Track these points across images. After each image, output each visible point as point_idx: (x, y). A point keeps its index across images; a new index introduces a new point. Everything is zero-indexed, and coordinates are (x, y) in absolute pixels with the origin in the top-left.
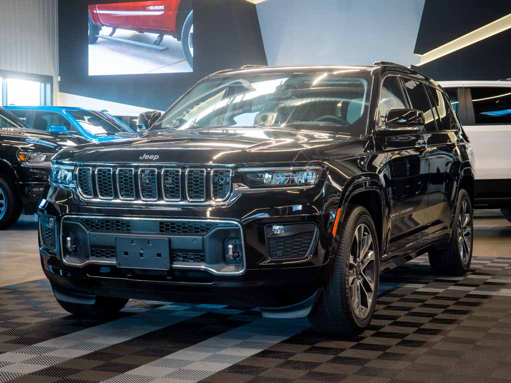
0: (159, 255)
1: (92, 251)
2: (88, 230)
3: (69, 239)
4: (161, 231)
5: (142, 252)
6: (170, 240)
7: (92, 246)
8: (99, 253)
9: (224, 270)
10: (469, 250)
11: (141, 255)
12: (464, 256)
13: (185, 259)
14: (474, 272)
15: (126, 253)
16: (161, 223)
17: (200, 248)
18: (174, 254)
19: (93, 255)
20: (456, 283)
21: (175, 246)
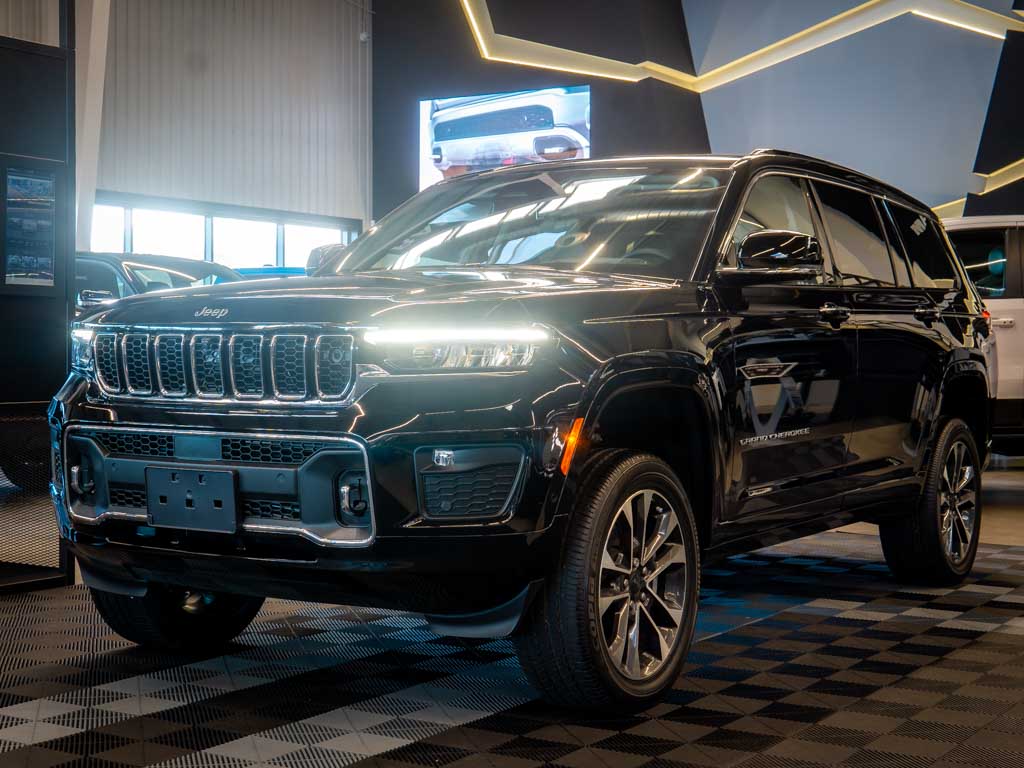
0: (218, 504)
1: (112, 493)
2: (105, 453)
3: (75, 470)
4: (224, 456)
5: (189, 496)
6: (237, 476)
7: (113, 484)
8: (121, 498)
9: (333, 535)
10: (969, 536)
11: (189, 503)
12: (956, 548)
13: (267, 514)
14: (983, 579)
15: (163, 499)
16: (225, 441)
17: (293, 492)
18: (248, 503)
19: (114, 501)
20: (930, 603)
21: (248, 486)
